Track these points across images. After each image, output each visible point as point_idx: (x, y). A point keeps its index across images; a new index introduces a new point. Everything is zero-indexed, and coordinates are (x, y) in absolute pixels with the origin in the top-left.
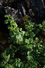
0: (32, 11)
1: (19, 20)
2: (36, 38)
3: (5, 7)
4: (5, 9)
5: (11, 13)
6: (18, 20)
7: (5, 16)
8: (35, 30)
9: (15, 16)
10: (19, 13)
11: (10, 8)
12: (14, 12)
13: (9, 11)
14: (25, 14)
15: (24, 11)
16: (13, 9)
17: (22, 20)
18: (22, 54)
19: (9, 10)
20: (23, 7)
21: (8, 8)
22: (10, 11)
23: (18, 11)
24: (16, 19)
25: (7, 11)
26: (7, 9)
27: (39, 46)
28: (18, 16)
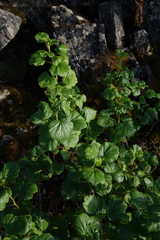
0: (149, 37)
1: (92, 61)
2: (135, 146)
3: (54, 7)
4: (54, 13)
5: (69, 31)
6: (88, 62)
7: (38, 37)
8: (142, 111)
9: (82, 45)
10: (98, 37)
11: (70, 12)
12: (81, 30)
13: (66, 21)
14: (119, 43)
15: (119, 33)
16: (80, 18)
17: (105, 65)
18: (66, 196)
19: (67, 19)
20: (117, 19)
21: (64, 11)
22: (69, 24)
23: (97, 30)
24: (81, 57)
25: (59, 20)
26: (59, 14)
27: (137, 183)
28: (91, 47)
